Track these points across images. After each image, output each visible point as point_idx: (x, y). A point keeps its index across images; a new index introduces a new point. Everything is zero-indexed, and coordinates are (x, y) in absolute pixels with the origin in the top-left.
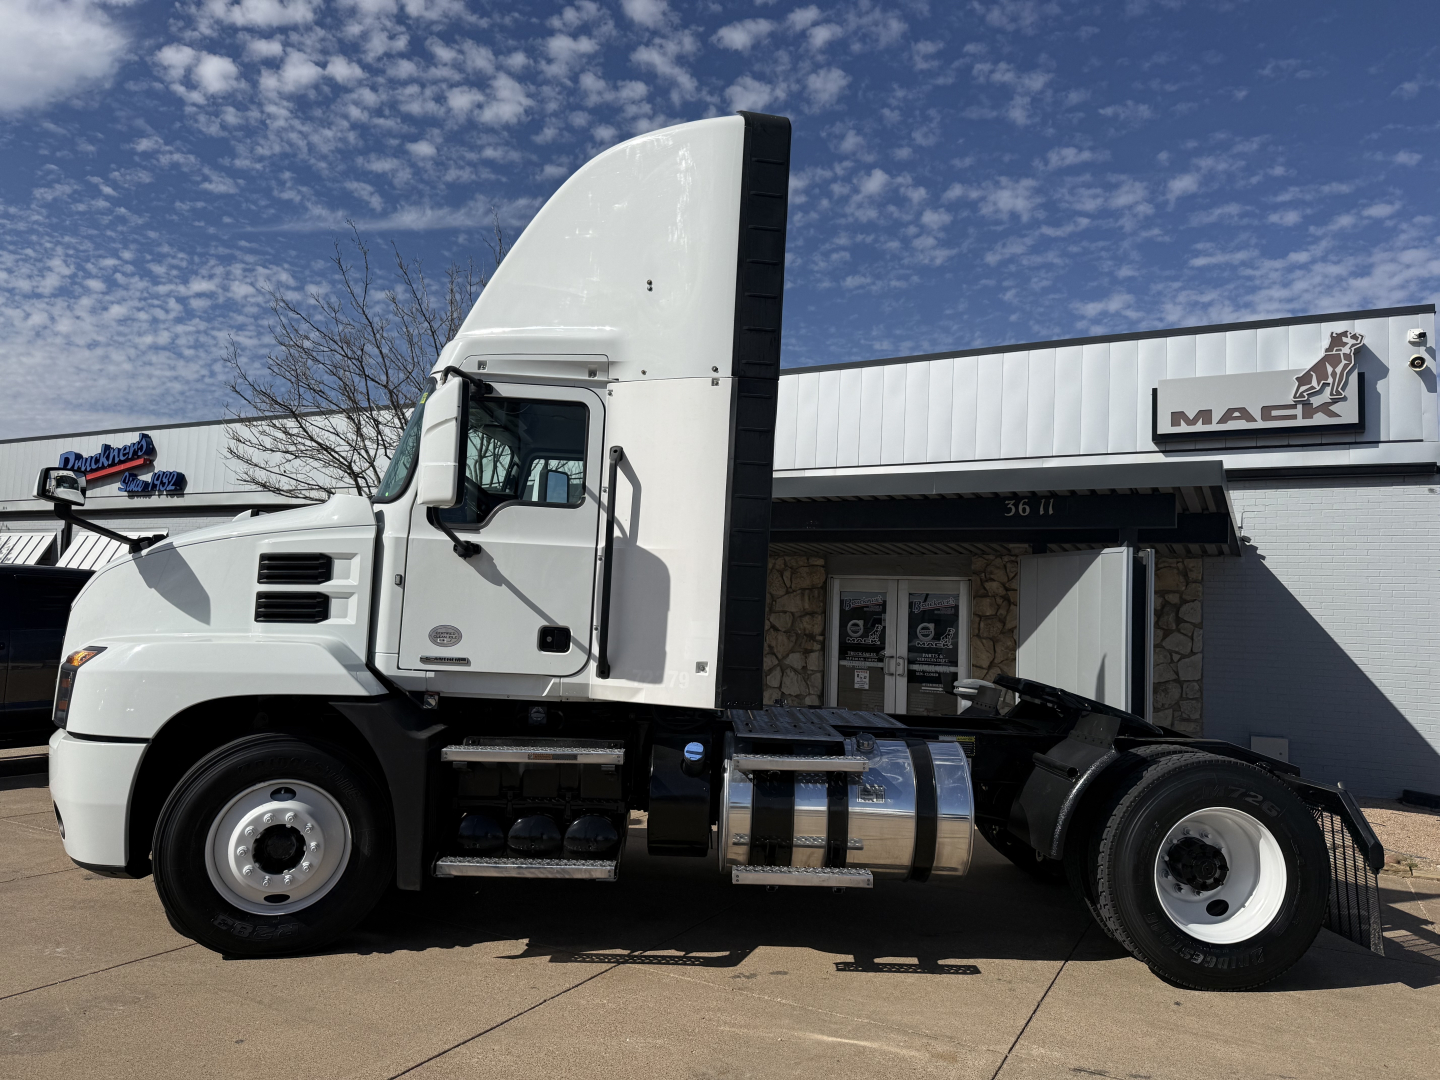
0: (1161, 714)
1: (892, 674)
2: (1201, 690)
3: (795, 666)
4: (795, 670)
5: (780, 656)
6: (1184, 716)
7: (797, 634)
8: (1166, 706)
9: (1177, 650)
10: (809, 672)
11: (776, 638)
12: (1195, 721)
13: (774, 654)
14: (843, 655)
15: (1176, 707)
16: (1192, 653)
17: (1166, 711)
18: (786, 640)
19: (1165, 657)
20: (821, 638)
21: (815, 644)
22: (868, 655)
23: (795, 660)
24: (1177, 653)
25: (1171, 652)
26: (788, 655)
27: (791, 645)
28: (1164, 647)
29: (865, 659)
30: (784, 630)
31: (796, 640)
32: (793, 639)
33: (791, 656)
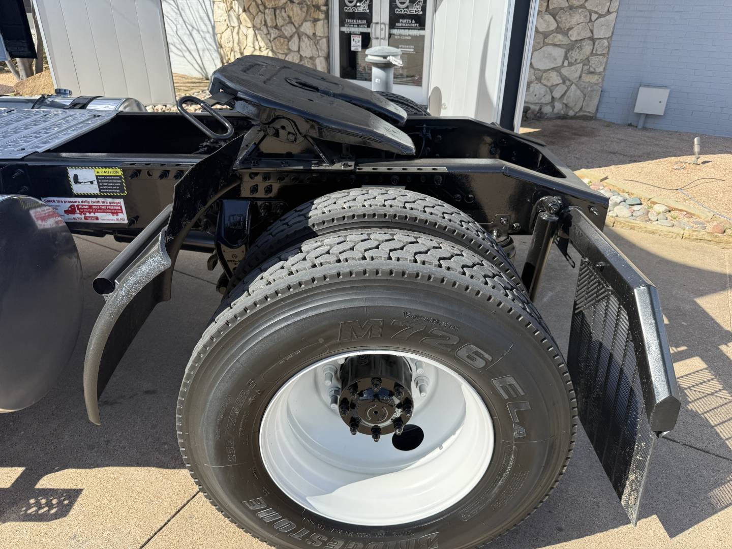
0: (573, 68)
1: (377, 38)
2: (609, 47)
3: (308, 33)
4: (309, 37)
5: (297, 25)
6: (592, 69)
7: (307, 5)
8: (578, 61)
9: (596, 10)
10: (318, 38)
11: (292, 10)
12: (600, 74)
13: (292, 23)
14: (342, 23)
15: (586, 62)
16: (609, 12)
17: (578, 65)
18: (299, 11)
19: (585, 17)
20: (324, 8)
21: (320, 13)
22: (360, 22)
23: (307, 28)
24: (596, 12)
25: (591, 12)
26: (302, 24)
27: (304, 14)
28: (586, 8)
29: (358, 25)
30: (297, 2)
31: (308, 10)
32: (305, 9)
33: (304, 24)
